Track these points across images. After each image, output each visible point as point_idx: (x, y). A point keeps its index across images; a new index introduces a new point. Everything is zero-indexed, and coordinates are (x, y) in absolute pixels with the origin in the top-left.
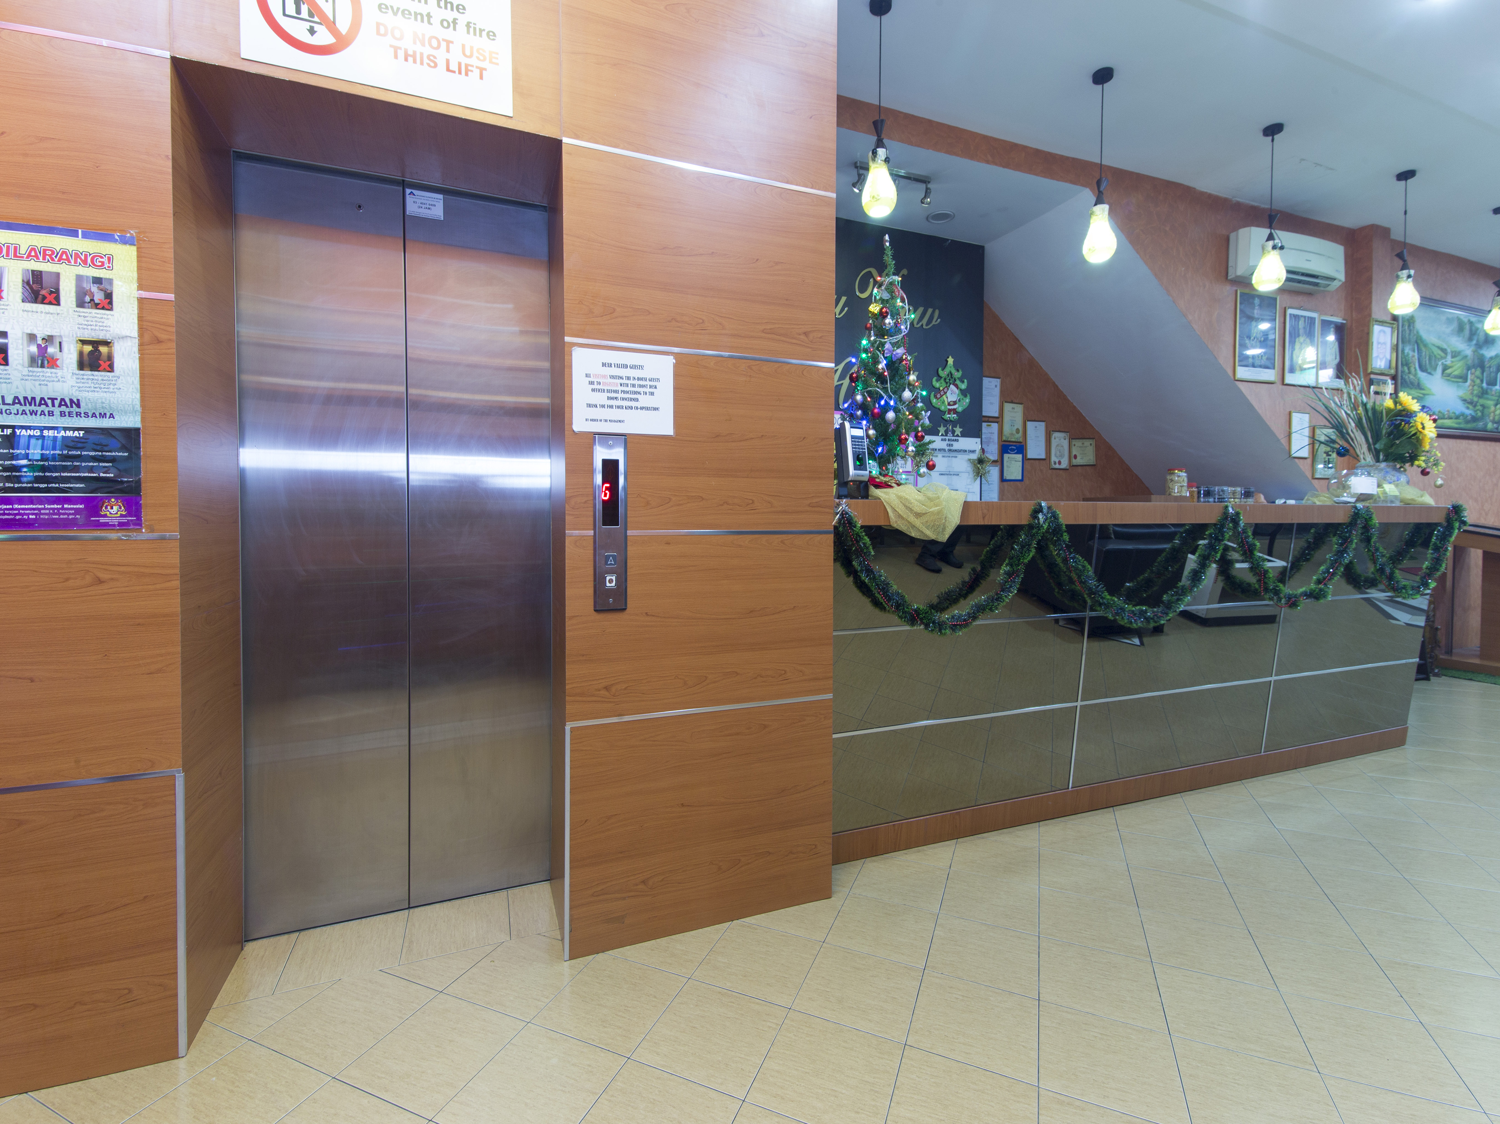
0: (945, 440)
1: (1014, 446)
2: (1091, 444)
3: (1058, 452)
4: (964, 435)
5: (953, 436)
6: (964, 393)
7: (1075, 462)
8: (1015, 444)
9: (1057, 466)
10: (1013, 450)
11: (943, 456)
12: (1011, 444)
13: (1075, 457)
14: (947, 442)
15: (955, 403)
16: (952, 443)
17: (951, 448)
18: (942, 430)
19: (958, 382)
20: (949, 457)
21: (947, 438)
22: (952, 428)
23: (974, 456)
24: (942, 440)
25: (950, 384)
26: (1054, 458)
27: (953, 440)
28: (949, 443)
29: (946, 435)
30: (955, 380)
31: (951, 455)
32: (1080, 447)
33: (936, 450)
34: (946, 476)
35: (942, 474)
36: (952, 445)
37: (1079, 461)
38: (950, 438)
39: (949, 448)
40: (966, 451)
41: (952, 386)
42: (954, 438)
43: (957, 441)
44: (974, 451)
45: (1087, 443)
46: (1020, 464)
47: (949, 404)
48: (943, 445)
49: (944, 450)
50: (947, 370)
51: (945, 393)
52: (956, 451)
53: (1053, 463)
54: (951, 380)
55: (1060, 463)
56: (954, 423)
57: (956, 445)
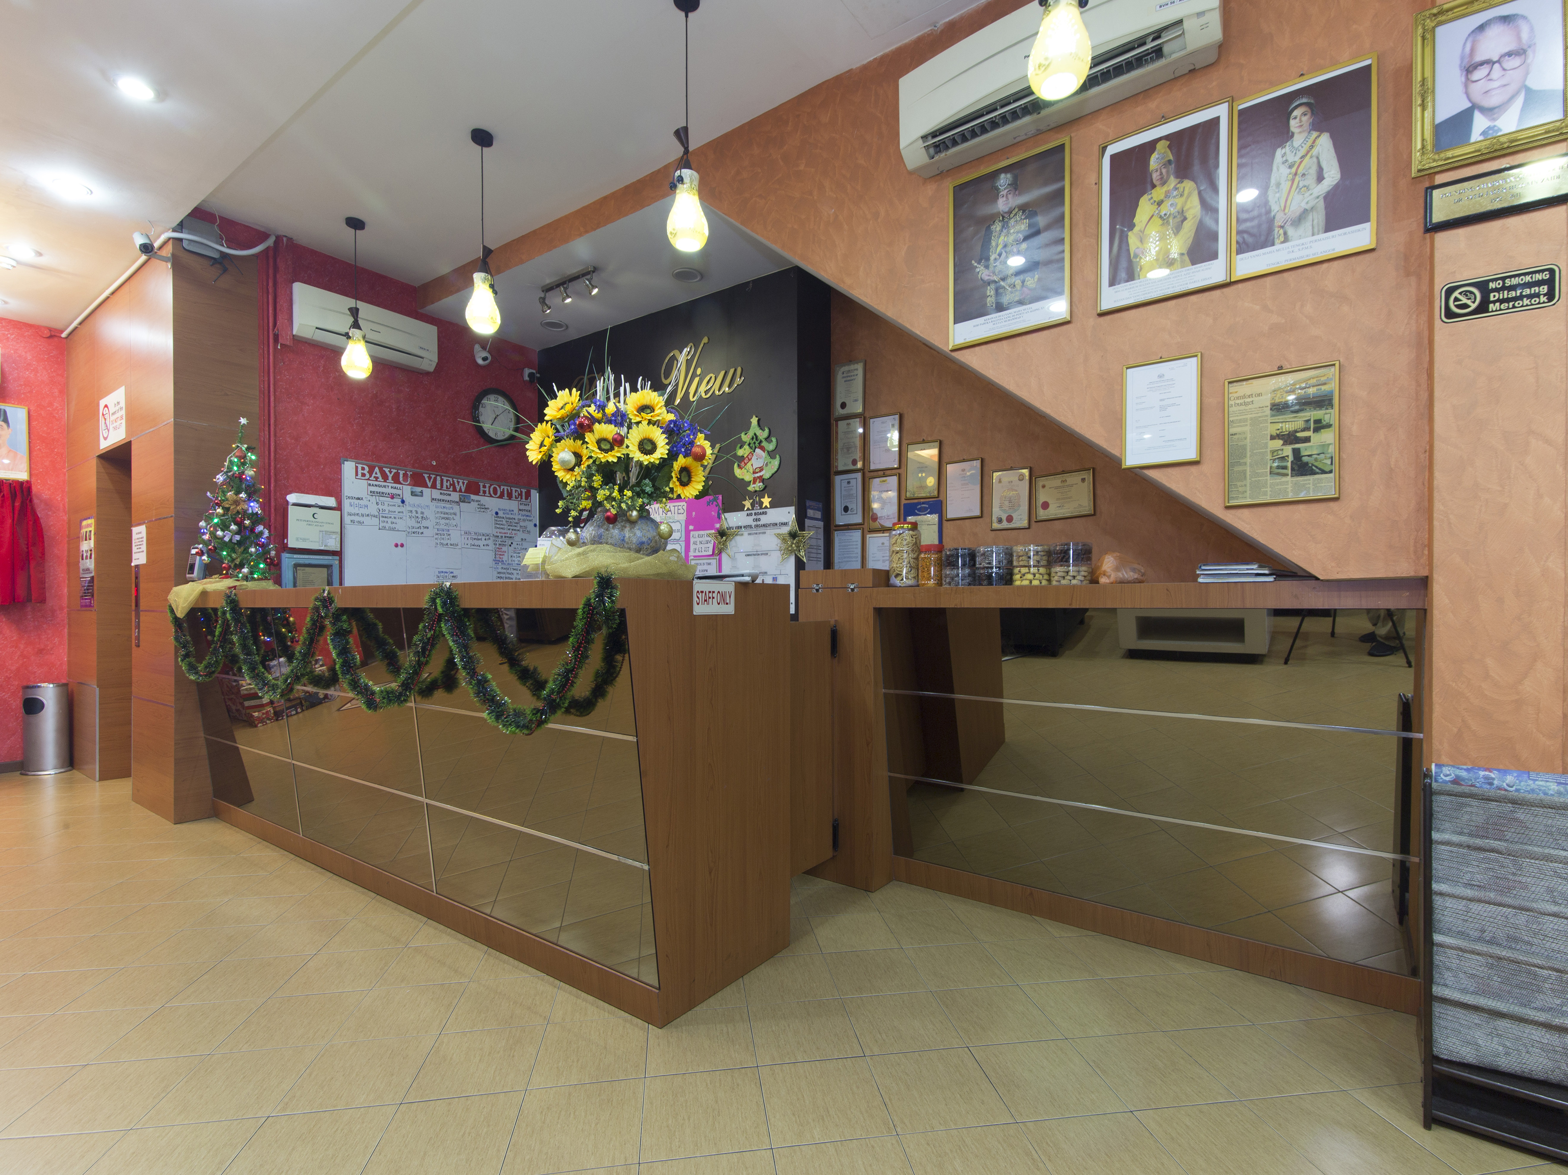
0: (751, 515)
1: (923, 503)
2: (1083, 480)
3: (1007, 503)
4: (773, 505)
5: (761, 508)
6: (772, 454)
7: (1042, 514)
8: (927, 500)
9: (1005, 525)
10: (926, 509)
11: (750, 534)
12: (922, 500)
13: (1045, 505)
14: (754, 517)
15: (761, 469)
16: (758, 517)
17: (758, 523)
18: (747, 504)
19: (764, 444)
20: (756, 534)
21: (753, 512)
22: (760, 500)
23: (785, 530)
24: (748, 515)
25: (756, 448)
26: (997, 512)
27: (761, 514)
28: (755, 517)
29: (753, 509)
30: (761, 442)
31: (758, 532)
32: (1057, 488)
33: (741, 527)
34: (753, 557)
35: (748, 555)
36: (759, 520)
37: (1053, 511)
38: (757, 511)
39: (755, 523)
40: (776, 524)
41: (758, 450)
42: (762, 511)
43: (765, 513)
44: (785, 524)
45: (1074, 479)
46: (936, 528)
47: (754, 473)
48: (749, 521)
49: (750, 527)
50: (751, 433)
51: (749, 460)
52: (764, 525)
53: (994, 519)
54: (756, 443)
55: (1010, 519)
56: (761, 493)
57: (764, 519)
